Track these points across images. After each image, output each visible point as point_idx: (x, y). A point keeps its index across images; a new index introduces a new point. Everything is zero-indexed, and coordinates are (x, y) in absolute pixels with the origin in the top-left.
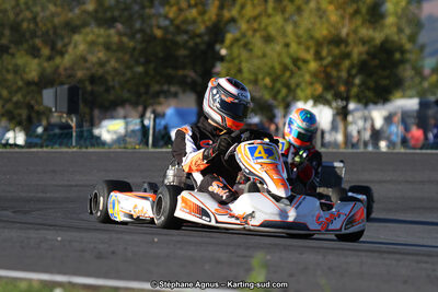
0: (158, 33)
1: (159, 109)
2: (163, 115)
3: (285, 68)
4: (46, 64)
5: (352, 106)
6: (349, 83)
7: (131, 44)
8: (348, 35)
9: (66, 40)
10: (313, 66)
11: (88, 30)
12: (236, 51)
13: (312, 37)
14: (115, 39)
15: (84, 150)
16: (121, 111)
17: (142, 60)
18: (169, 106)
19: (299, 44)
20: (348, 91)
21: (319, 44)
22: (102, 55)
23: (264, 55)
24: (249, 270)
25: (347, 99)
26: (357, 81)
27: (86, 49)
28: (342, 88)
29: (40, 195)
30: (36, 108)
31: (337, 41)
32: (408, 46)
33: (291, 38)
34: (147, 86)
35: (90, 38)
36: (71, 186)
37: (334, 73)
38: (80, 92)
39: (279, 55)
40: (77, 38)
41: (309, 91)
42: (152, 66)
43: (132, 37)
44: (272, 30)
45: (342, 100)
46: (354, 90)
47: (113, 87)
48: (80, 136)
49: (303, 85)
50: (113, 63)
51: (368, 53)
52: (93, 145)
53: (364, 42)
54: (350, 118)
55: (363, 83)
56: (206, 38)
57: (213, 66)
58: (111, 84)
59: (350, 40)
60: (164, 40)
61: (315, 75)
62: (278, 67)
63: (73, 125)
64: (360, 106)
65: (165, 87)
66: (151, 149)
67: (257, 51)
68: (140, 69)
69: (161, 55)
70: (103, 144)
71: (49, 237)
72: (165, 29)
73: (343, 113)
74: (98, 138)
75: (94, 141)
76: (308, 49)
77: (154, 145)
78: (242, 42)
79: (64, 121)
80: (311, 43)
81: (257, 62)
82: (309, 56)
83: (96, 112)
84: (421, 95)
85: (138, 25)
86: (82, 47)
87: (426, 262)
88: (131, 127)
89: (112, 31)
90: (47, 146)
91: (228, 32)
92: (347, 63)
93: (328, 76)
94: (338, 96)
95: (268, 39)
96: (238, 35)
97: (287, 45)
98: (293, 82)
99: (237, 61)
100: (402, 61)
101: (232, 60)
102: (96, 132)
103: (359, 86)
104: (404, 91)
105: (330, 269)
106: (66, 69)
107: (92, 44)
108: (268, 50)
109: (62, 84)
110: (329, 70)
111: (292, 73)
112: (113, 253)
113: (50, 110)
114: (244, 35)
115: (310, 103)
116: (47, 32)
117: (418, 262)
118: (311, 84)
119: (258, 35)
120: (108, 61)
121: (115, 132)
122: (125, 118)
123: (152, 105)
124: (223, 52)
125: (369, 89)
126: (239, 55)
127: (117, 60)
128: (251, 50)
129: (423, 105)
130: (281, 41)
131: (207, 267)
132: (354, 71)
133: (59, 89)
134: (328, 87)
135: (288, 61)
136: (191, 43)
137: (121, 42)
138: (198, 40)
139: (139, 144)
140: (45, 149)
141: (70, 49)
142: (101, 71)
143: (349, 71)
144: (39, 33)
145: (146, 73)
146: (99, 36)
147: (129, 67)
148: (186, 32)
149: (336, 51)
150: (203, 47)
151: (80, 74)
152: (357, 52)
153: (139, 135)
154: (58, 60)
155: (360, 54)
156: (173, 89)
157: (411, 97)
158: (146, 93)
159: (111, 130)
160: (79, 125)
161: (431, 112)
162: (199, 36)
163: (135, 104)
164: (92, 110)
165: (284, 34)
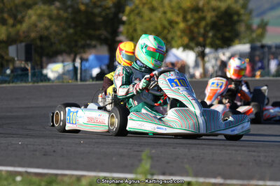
0: (83, 8)
1: (85, 56)
2: (87, 60)
3: (164, 28)
4: (11, 30)
5: (207, 50)
6: (205, 36)
7: (65, 15)
8: (203, 5)
9: (23, 13)
10: (182, 25)
11: (37, 7)
12: (132, 17)
13: (180, 8)
14: (55, 12)
15: (36, 84)
16: (60, 58)
17: (72, 25)
18: (90, 54)
19: (173, 12)
20: (205, 41)
21: (185, 12)
22: (47, 22)
23: (150, 20)
24: (140, 161)
25: (204, 46)
26: (210, 34)
27: (36, 19)
28: (201, 39)
29: (9, 114)
30: (6, 57)
31: (196, 9)
32: (242, 11)
33: (167, 8)
34: (76, 41)
35: (39, 12)
36: (28, 108)
37: (196, 30)
38: (33, 47)
39: (160, 19)
40: (30, 12)
41: (179, 42)
42: (79, 28)
43: (65, 10)
44: (155, 4)
45: (201, 46)
46: (208, 41)
47: (55, 43)
48: (34, 75)
49: (176, 38)
50: (54, 28)
51: (217, 16)
52: (42, 81)
53: (214, 10)
54: (206, 59)
55: (214, 36)
56: (113, 10)
57: (118, 28)
58: (53, 40)
59: (205, 8)
60: (86, 12)
61: (183, 31)
62: (159, 28)
63: (29, 68)
64: (213, 50)
65: (88, 42)
66: (79, 83)
67: (146, 17)
68: (71, 31)
69: (84, 21)
70: (49, 80)
71: (13, 142)
72: (87, 5)
73: (202, 55)
74: (46, 76)
75: (42, 78)
76: (178, 15)
77: (81, 80)
78: (136, 12)
79: (23, 66)
80: (180, 11)
81: (146, 24)
82: (179, 19)
83: (44, 59)
84: (252, 42)
85: (69, 3)
86: (34, 18)
87: (254, 151)
88: (67, 68)
89: (53, 7)
90: (13, 82)
91: (128, 5)
92: (203, 24)
93: (191, 32)
94: (198, 44)
95: (153, 9)
96: (133, 7)
97: (165, 13)
98: (169, 37)
99: (133, 24)
100: (239, 21)
101: (130, 23)
102: (45, 72)
103: (212, 37)
104: (240, 40)
105: (193, 158)
106: (24, 32)
107: (40, 16)
108: (153, 16)
109: (21, 42)
110: (192, 28)
111: (169, 31)
112: (54, 151)
113: (14, 59)
114: (137, 7)
115: (181, 49)
116: (11, 9)
117: (249, 151)
118: (181, 37)
119: (146, 7)
120: (51, 26)
121: (57, 72)
122: (63, 62)
123: (80, 53)
124: (125, 18)
125: (218, 39)
126: (134, 20)
127: (57, 25)
128: (142, 17)
129: (253, 49)
130: (161, 10)
131: (114, 159)
132: (208, 28)
133: (19, 45)
134: (192, 39)
135: (166, 23)
136: (103, 14)
137: (58, 14)
138: (108, 11)
139: (72, 79)
140: (11, 85)
141: (26, 19)
142: (46, 33)
143: (205, 29)
144: (6, 9)
145: (75, 33)
146: (44, 10)
147: (64, 30)
148: (101, 6)
149: (196, 16)
150: (111, 16)
151: (33, 35)
152: (210, 16)
153: (72, 73)
154: (19, 26)
155: (212, 17)
156: (94, 43)
157: (245, 43)
158: (76, 46)
159: (54, 70)
160: (33, 68)
161: (258, 53)
162: (109, 8)
163: (69, 53)
164: (41, 57)
165: (163, 6)
